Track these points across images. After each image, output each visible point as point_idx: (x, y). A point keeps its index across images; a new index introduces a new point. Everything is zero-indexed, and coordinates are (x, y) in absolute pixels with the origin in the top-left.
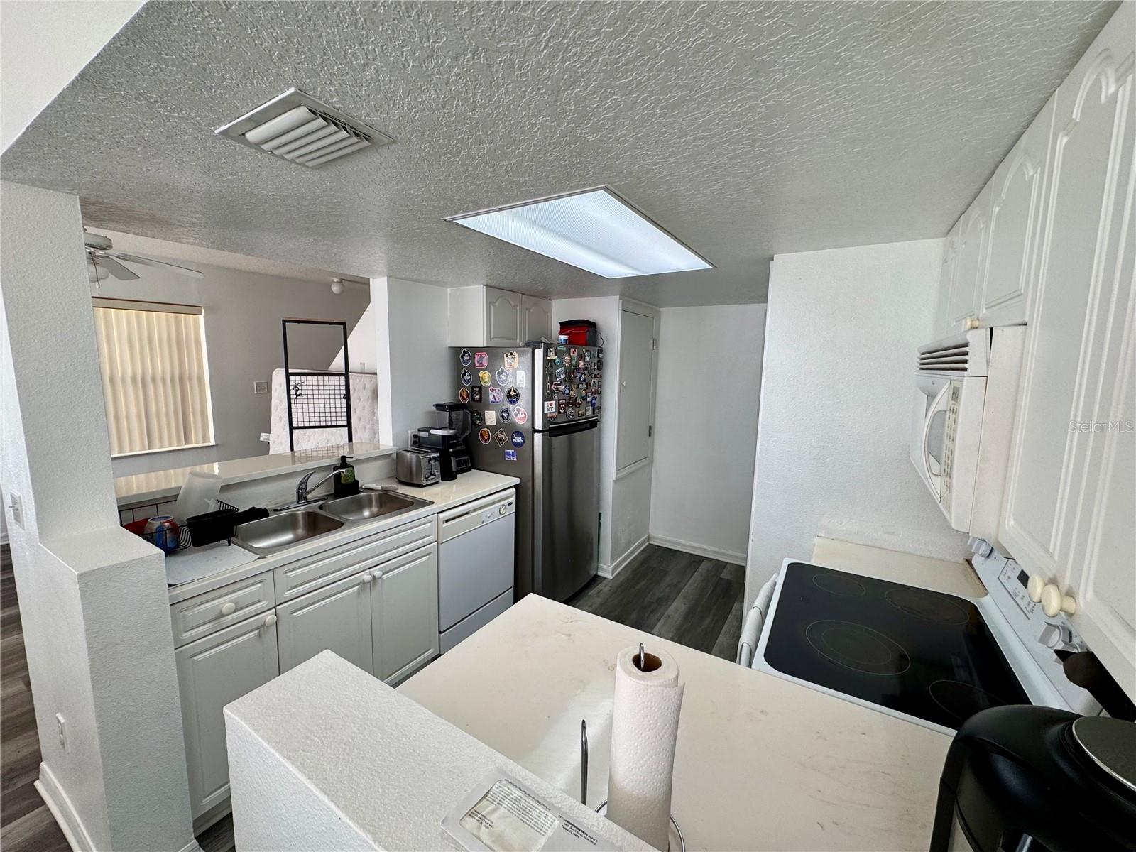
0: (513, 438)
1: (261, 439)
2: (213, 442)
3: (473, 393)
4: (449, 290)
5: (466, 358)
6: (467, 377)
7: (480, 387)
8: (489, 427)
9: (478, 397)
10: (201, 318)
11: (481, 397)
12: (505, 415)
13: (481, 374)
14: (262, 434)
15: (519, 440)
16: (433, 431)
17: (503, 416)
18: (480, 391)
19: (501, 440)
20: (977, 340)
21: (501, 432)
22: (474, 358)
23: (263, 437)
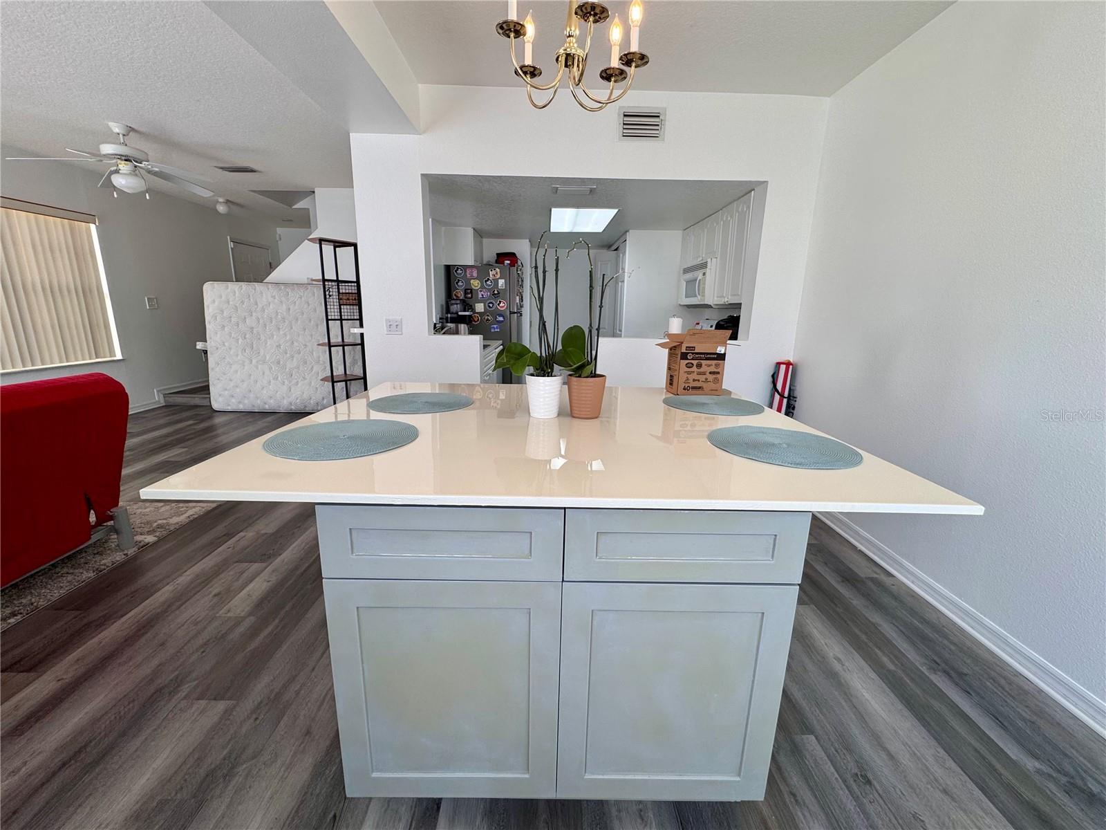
0: (496, 318)
1: (198, 347)
2: (119, 356)
3: (466, 293)
4: (443, 228)
5: (459, 271)
6: (460, 284)
7: (471, 290)
8: (477, 313)
9: (470, 296)
10: (93, 227)
11: (472, 296)
12: (491, 305)
13: (472, 281)
14: (198, 343)
15: (501, 319)
16: (460, 313)
17: (489, 306)
18: (471, 292)
19: (488, 320)
20: (709, 260)
21: (488, 316)
22: (466, 272)
23: (200, 345)
